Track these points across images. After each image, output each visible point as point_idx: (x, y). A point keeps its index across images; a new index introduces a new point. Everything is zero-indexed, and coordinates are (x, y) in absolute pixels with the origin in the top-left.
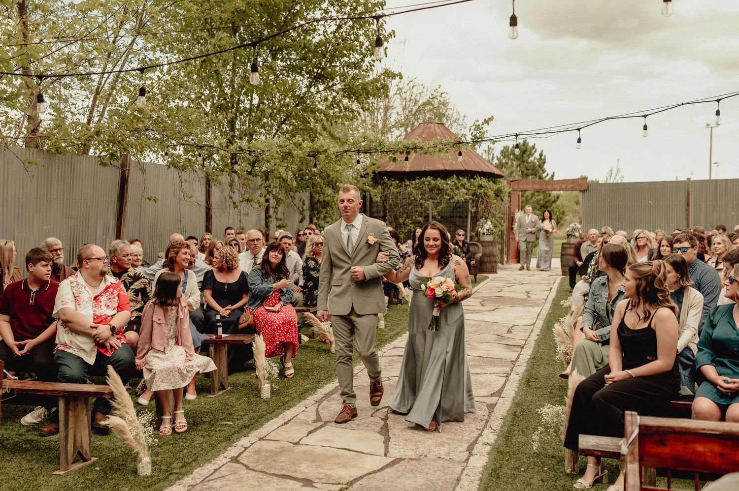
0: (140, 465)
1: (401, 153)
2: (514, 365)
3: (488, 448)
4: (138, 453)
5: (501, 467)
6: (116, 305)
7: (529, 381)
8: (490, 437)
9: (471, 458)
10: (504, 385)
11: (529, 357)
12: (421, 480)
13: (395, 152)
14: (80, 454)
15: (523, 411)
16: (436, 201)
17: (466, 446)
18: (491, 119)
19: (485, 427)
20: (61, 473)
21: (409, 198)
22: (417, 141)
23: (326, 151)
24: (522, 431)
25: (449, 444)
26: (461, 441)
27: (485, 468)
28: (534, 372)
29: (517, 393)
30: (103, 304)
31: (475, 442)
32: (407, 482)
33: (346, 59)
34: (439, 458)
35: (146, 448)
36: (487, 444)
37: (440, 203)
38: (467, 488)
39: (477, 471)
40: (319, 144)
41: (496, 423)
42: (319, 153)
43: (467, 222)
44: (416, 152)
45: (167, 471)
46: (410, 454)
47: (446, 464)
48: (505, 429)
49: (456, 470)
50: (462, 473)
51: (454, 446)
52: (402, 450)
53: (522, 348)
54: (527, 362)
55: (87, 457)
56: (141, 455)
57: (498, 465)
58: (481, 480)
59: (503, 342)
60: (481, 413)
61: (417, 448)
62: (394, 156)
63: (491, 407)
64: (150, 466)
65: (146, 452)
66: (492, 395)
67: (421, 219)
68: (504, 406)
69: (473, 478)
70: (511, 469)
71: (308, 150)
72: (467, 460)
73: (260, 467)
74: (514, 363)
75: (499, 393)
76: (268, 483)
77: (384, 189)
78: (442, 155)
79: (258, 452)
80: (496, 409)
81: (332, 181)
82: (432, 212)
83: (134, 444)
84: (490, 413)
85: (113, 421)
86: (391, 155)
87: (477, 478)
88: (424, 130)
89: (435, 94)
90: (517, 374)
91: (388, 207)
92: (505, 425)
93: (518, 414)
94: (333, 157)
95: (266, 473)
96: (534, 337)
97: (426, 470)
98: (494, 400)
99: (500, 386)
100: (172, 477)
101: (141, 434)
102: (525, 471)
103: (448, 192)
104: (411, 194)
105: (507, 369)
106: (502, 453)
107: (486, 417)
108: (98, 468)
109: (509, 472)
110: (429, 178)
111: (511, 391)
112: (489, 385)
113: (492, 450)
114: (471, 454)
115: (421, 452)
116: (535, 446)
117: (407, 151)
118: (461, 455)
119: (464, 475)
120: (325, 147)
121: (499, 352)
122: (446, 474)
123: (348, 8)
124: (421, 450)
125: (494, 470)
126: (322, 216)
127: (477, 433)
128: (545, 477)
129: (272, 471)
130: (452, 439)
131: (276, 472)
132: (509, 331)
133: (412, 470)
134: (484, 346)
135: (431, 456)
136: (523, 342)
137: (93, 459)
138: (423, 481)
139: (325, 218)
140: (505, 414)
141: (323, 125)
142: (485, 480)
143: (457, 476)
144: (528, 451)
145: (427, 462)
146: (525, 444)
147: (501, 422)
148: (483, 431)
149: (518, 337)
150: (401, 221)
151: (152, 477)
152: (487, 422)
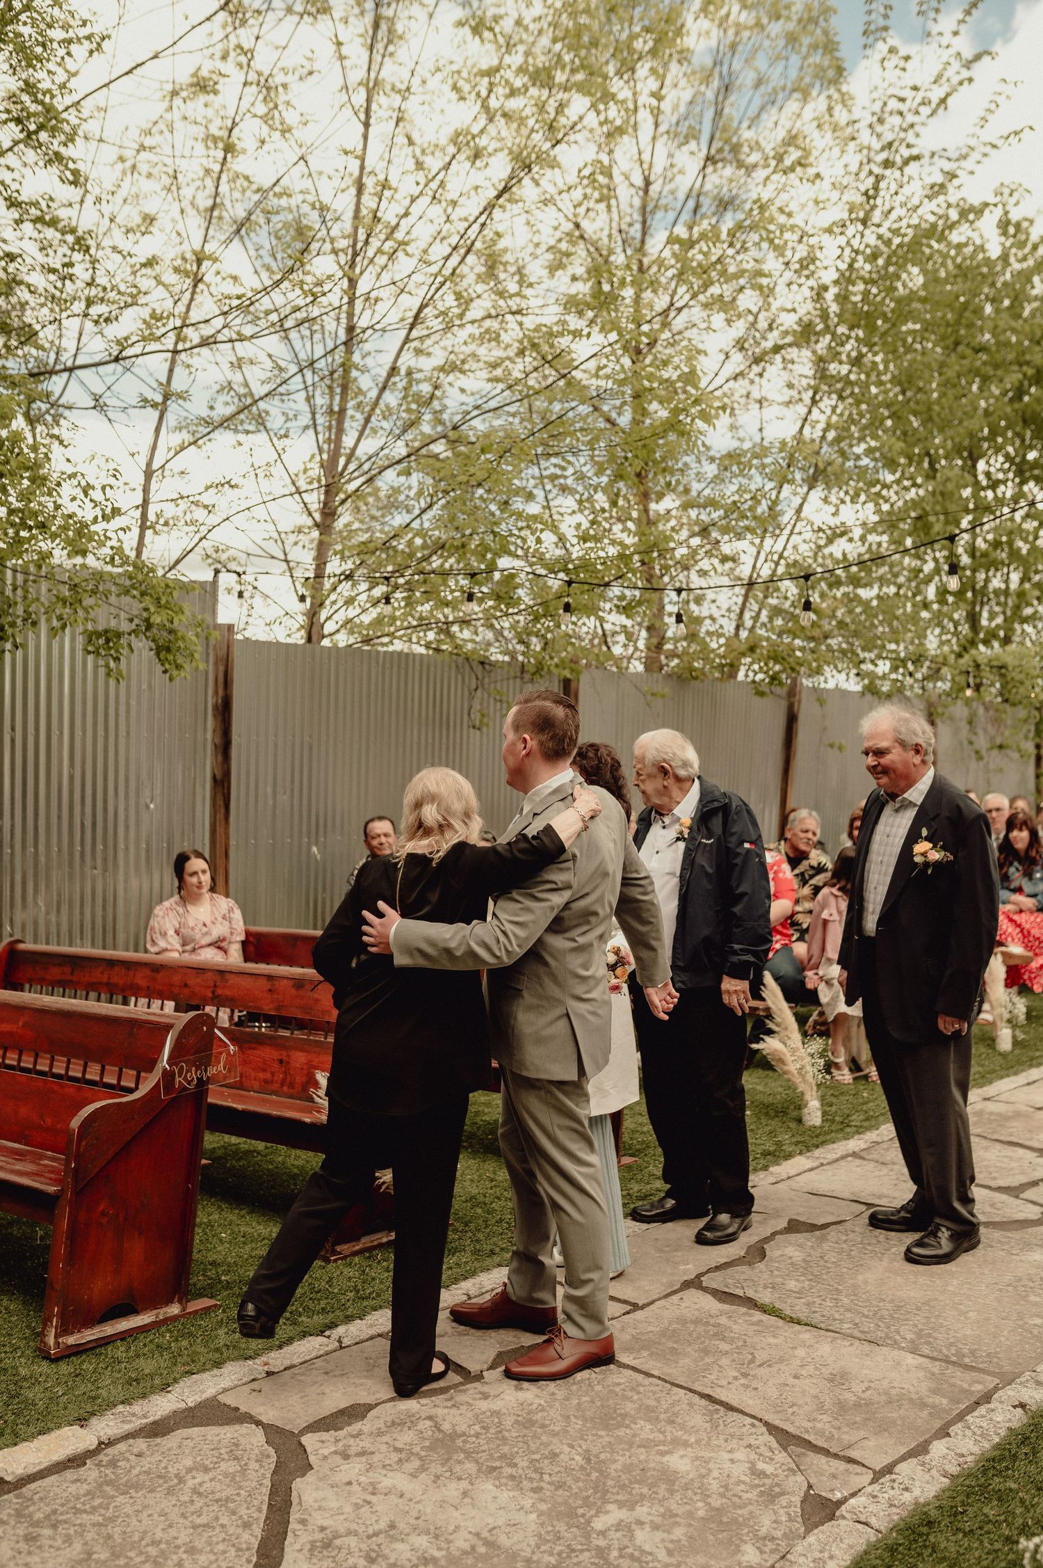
4: (803, 1095)
83: (798, 1081)
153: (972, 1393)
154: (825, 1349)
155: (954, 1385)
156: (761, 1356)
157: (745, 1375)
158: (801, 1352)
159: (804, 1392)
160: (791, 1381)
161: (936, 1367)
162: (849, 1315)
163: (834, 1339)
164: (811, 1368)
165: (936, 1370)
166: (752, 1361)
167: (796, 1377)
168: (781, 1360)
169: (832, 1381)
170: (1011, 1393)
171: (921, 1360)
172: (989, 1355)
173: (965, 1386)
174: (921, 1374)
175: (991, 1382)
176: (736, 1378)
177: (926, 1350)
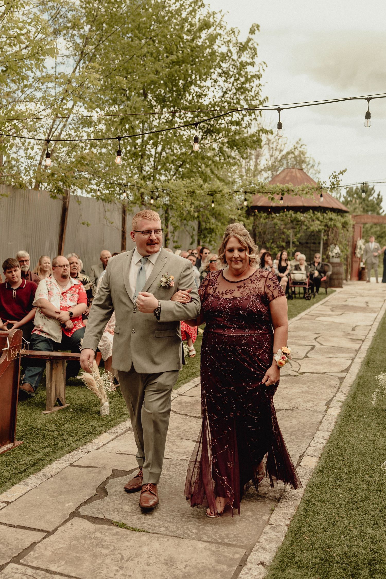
0: (102, 408)
1: (278, 194)
2: (357, 353)
3: (341, 404)
4: (100, 399)
5: (350, 415)
6: (76, 300)
7: (368, 363)
8: (341, 397)
9: (329, 410)
10: (350, 366)
11: (368, 347)
12: (295, 422)
13: (272, 193)
14: (58, 400)
15: (365, 382)
16: (295, 230)
17: (325, 402)
18: (345, 171)
19: (337, 391)
20: (47, 412)
21: (275, 227)
22: (289, 186)
23: (221, 191)
24: (365, 395)
25: (313, 401)
26: (321, 399)
27: (339, 416)
28: (372, 357)
29: (360, 371)
30: (68, 298)
31: (331, 400)
32: (286, 423)
33: (230, 118)
34: (307, 409)
35: (106, 396)
36: (340, 401)
37: (299, 232)
38: (327, 427)
39: (333, 418)
40: (216, 186)
41: (346, 388)
42: (216, 192)
43: (319, 247)
44: (288, 193)
45: (120, 413)
46: (287, 407)
47: (312, 413)
48: (352, 393)
49: (318, 417)
50: (323, 419)
51: (316, 402)
52: (280, 404)
53: (363, 341)
54: (367, 351)
55: (63, 403)
56: (103, 401)
57: (348, 414)
58: (336, 422)
59: (349, 337)
60: (335, 383)
61: (291, 403)
62: (272, 196)
63: (342, 379)
64: (109, 408)
65: (106, 398)
66: (342, 372)
67: (284, 244)
68: (351, 378)
69: (331, 421)
70: (357, 417)
71: (208, 190)
72: (326, 411)
73: (183, 412)
74: (357, 351)
75: (347, 370)
76: (190, 421)
77: (255, 220)
78: (308, 196)
79: (180, 403)
80: (345, 380)
81: (216, 212)
82: (293, 239)
83: (99, 393)
84: (341, 383)
85: (85, 376)
86: (270, 195)
87: (334, 421)
88: (287, 174)
89: (296, 145)
90: (360, 358)
91: (257, 234)
92: (351, 390)
93: (361, 383)
94: (227, 195)
95: (188, 415)
96: (372, 334)
97: (298, 416)
98: (343, 374)
99: (347, 365)
100: (124, 416)
101: (104, 387)
102: (366, 418)
103: (305, 223)
104: (276, 224)
105: (352, 355)
106: (350, 407)
107: (338, 385)
108: (71, 410)
109: (356, 418)
110: (291, 212)
111: (355, 369)
112: (340, 365)
113: (343, 405)
114: (328, 407)
115: (294, 406)
116: (373, 403)
117: (282, 193)
118: (321, 407)
119: (324, 420)
120: (221, 189)
121: (346, 343)
122: (312, 419)
123: (232, 79)
124: (293, 404)
125: (345, 417)
126: (208, 240)
127: (332, 395)
128: (380, 422)
129: (192, 415)
130: (314, 398)
131: (195, 415)
132: (353, 330)
133: (288, 416)
134: (335, 339)
135: (301, 408)
136: (364, 337)
137: (67, 405)
138: (296, 423)
139: (210, 241)
140: (351, 384)
141: (211, 170)
142: (338, 423)
143: (319, 420)
144: (368, 406)
145: (298, 411)
146: (366, 402)
147: (349, 388)
148: (336, 394)
149: (360, 334)
150: (268, 245)
151: (111, 416)
152: (339, 388)
153: (236, 560)
154: (156, 545)
155: (225, 557)
156: (126, 554)
157: (122, 568)
158: (145, 549)
159: (155, 573)
160: (146, 568)
161: (213, 547)
162: (161, 523)
163: (159, 537)
164: (153, 557)
165: (214, 549)
166: (122, 559)
167: (148, 565)
168: (137, 556)
169: (166, 564)
170: (254, 557)
171: (206, 544)
172: (235, 535)
173: (231, 556)
174: (208, 553)
175: (242, 552)
176: (117, 571)
177: (205, 538)
